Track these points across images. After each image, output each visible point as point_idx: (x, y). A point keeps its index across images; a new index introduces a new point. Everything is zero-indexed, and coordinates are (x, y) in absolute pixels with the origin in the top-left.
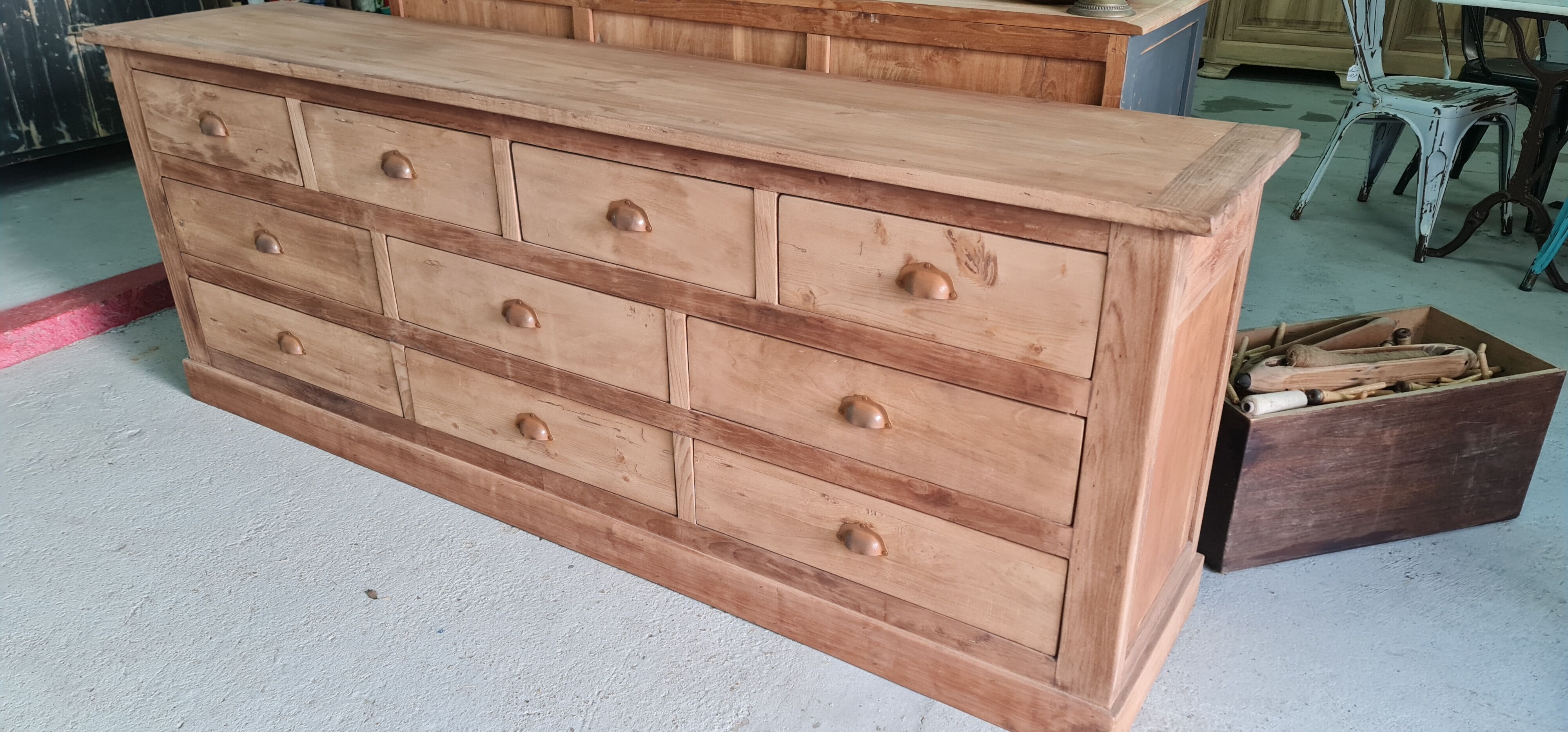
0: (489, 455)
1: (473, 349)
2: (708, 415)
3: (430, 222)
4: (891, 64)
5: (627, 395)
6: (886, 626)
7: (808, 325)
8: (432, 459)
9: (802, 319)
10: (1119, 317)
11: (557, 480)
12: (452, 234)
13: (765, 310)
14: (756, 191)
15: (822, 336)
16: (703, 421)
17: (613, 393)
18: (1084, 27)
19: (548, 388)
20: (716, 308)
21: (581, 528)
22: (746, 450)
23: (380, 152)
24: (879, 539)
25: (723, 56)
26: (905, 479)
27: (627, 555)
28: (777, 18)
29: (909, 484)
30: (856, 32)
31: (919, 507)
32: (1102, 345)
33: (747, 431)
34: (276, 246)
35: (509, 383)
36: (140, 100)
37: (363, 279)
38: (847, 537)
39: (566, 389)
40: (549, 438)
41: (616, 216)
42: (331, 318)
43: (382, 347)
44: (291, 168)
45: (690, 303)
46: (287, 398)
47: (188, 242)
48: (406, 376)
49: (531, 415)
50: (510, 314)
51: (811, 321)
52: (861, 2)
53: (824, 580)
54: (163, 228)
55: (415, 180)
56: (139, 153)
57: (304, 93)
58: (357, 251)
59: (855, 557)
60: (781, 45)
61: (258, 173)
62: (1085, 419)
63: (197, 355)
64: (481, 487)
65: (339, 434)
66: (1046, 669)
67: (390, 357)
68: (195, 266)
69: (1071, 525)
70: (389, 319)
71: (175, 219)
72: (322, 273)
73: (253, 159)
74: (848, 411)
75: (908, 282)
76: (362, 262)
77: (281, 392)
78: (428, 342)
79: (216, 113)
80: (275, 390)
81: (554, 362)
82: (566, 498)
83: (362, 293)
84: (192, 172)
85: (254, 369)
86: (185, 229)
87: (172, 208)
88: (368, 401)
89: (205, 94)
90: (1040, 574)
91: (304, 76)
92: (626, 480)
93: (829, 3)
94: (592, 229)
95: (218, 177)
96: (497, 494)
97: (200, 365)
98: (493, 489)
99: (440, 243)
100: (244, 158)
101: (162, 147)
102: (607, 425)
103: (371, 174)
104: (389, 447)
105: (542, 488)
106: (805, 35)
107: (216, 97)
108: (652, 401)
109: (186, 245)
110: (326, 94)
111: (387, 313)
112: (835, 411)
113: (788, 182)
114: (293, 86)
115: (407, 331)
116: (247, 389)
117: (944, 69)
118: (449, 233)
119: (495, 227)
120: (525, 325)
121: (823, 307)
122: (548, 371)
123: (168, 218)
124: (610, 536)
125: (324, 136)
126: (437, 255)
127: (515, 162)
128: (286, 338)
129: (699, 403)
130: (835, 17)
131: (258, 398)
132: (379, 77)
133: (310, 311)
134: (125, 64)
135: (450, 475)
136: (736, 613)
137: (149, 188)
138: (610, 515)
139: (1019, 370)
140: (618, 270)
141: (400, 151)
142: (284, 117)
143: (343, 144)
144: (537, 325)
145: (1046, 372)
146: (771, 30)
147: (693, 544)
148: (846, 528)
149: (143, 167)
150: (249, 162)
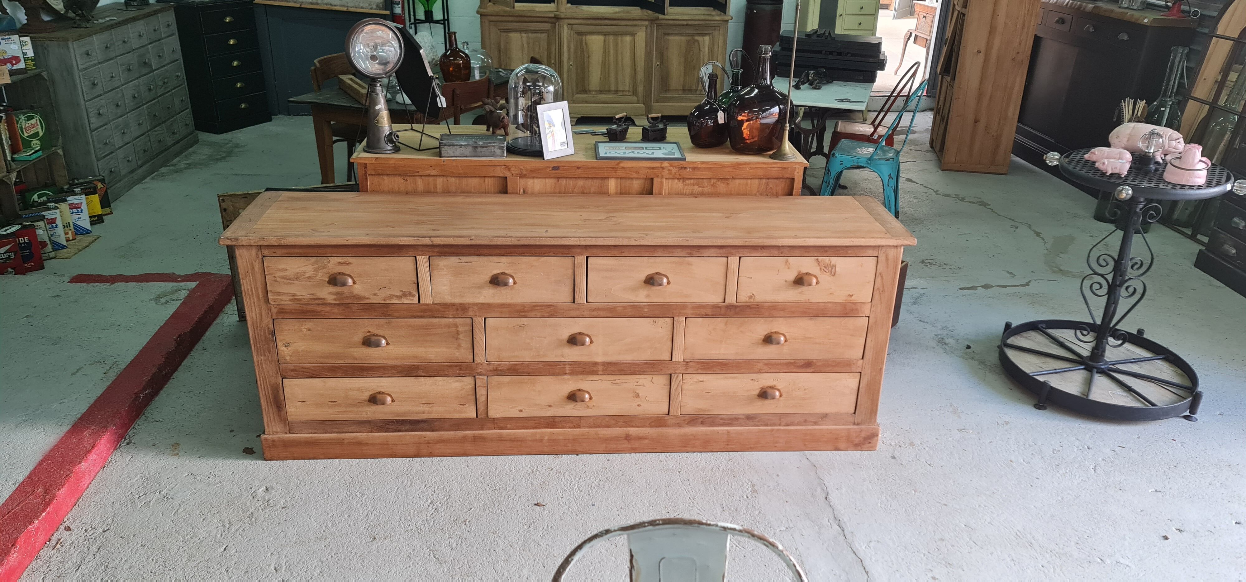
0: (542, 420)
1: (542, 365)
2: (692, 361)
3: (523, 304)
4: (696, 187)
5: (646, 363)
6: (782, 428)
7: (751, 308)
8: (500, 435)
9: (749, 306)
10: (882, 277)
11: (591, 420)
12: (539, 308)
13: (730, 307)
14: (729, 258)
15: (759, 311)
16: (691, 364)
17: (635, 365)
18: (785, 166)
19: (594, 373)
20: (703, 312)
21: (607, 440)
22: (714, 371)
23: (491, 275)
24: (779, 390)
25: (603, 192)
26: (793, 361)
27: (637, 444)
28: (637, 172)
29: (795, 362)
30: (680, 175)
31: (797, 371)
32: (875, 289)
33: (715, 362)
34: (384, 341)
35: (566, 377)
36: (267, 275)
37: (459, 345)
38: (764, 394)
39: (606, 370)
40: (591, 399)
41: (650, 281)
42: (425, 375)
43: (469, 381)
44: (410, 294)
45: (689, 312)
46: (370, 434)
47: (291, 356)
48: (485, 393)
49: (579, 390)
50: (574, 340)
51: (755, 306)
52: (682, 162)
53: (750, 418)
54: (264, 352)
55: (515, 285)
56: (253, 307)
57: (434, 252)
58: (458, 331)
59: (767, 402)
60: (637, 184)
61: (378, 302)
62: (869, 317)
63: (275, 430)
64: (536, 440)
65: (419, 443)
66: (851, 419)
67: (473, 385)
68: (292, 370)
69: (863, 358)
70: (478, 364)
71: (280, 344)
72: (424, 349)
73: (375, 295)
74: (768, 340)
75: (799, 281)
76: (461, 336)
77: (363, 432)
78: (508, 369)
79: (346, 273)
80: (357, 432)
81: (600, 359)
82: (596, 427)
83: (457, 354)
84: (309, 311)
85: (337, 424)
86: (289, 348)
87: (279, 337)
88: (447, 416)
89: (339, 263)
90: (850, 382)
91: (442, 243)
92: (639, 406)
93: (666, 164)
94: (634, 289)
95: (336, 310)
96: (549, 440)
97: (280, 436)
98: (546, 438)
99: (529, 314)
100: (366, 295)
101: (281, 300)
102: (630, 381)
103: (481, 287)
104: (465, 438)
105: (580, 428)
106: (652, 179)
107: (349, 264)
108: (661, 362)
109: (288, 358)
110: (453, 250)
111: (477, 360)
112: (761, 341)
113: (745, 252)
114: (425, 249)
115: (491, 367)
116: (330, 439)
117: (722, 187)
118: (536, 308)
119: (570, 299)
120: (583, 344)
121: (759, 298)
122: (595, 364)
123: (272, 344)
124: (628, 438)
125: (446, 272)
126: (524, 321)
127: (589, 265)
128: (379, 396)
129: (688, 357)
130: (669, 170)
131: (340, 442)
132: (502, 237)
133: (406, 374)
134: (257, 254)
135: (513, 440)
136: (702, 450)
137: (257, 329)
138: (626, 427)
139: (844, 305)
140: (648, 305)
141: (506, 272)
142: (412, 267)
143: (461, 274)
144: (591, 342)
145: (855, 303)
146: (632, 178)
147: (679, 425)
148: (763, 391)
149: (254, 316)
150: (371, 297)
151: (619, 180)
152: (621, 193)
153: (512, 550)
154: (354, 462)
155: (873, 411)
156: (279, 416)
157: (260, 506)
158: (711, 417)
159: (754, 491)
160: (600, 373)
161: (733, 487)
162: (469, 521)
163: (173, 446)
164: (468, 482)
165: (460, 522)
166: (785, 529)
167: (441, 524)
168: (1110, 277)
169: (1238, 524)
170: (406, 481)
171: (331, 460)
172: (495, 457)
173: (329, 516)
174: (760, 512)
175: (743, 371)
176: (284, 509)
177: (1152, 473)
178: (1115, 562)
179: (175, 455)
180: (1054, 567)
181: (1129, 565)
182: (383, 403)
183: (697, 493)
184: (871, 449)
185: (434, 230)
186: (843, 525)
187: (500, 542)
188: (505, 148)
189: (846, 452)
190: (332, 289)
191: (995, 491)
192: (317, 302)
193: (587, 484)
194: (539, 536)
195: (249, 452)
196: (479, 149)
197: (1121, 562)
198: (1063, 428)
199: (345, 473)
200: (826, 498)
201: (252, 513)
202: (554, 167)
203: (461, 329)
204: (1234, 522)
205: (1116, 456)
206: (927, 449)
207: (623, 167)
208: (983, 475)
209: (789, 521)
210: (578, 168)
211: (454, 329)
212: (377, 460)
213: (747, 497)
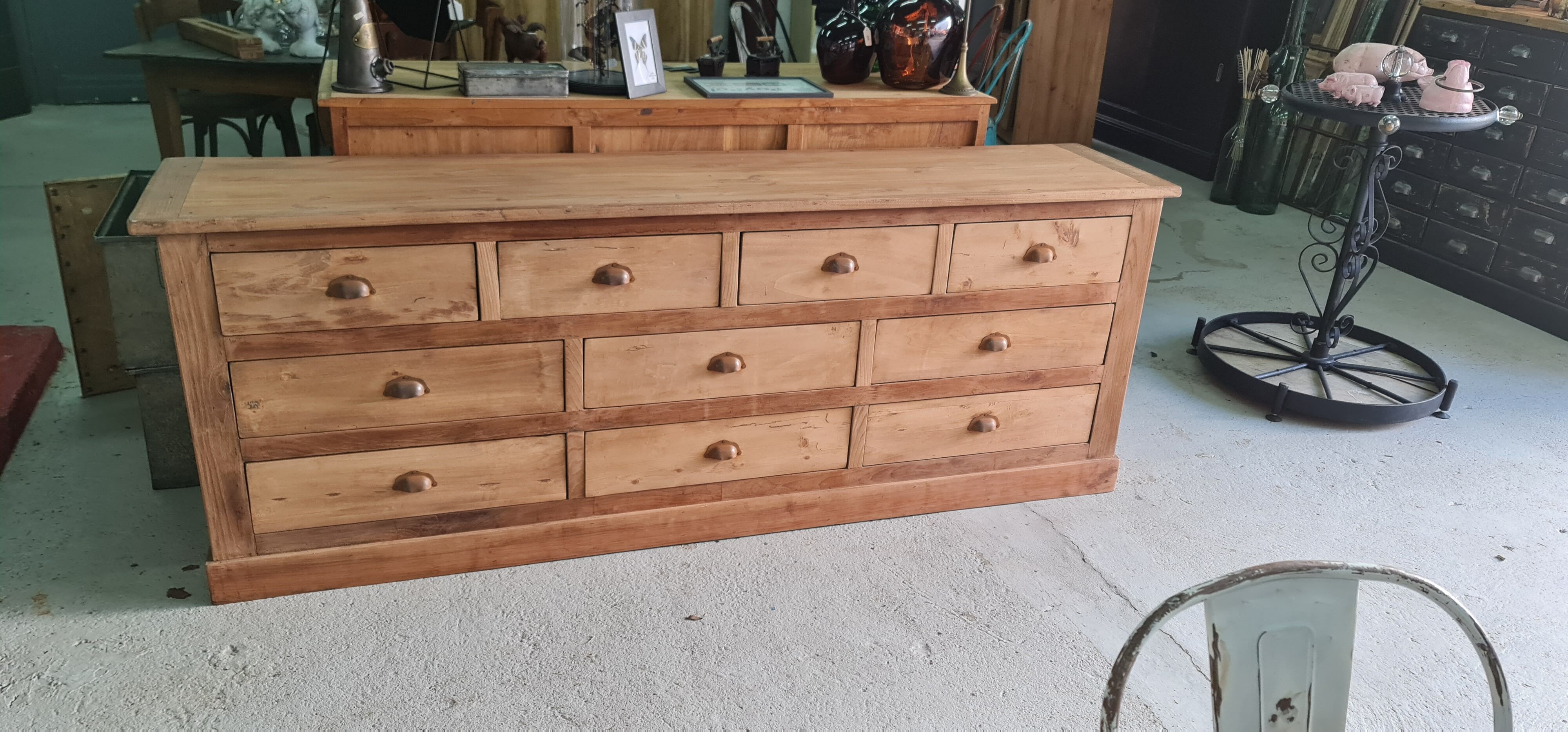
0: (665, 493)
1: (670, 408)
2: (882, 384)
3: (643, 314)
4: (845, 138)
5: (820, 393)
6: (998, 472)
7: (965, 300)
8: (604, 522)
9: (963, 297)
10: (1135, 245)
11: (737, 486)
12: (667, 318)
13: (939, 300)
14: (941, 226)
15: (974, 304)
16: (883, 389)
17: (807, 396)
18: (966, 103)
19: (745, 414)
20: (901, 309)
21: (760, 514)
22: (912, 397)
23: (594, 268)
24: (995, 418)
25: (715, 147)
26: (1015, 374)
27: (803, 516)
28: (766, 116)
29: (1018, 376)
30: (824, 120)
31: (1021, 388)
32: (1126, 262)
33: (912, 384)
34: (420, 388)
35: (704, 423)
36: (218, 285)
37: (543, 386)
38: (976, 427)
39: (762, 408)
40: (739, 454)
41: (831, 266)
42: (487, 437)
43: (556, 442)
44: (465, 306)
45: (882, 311)
46: (395, 542)
47: (260, 423)
48: (581, 458)
49: (723, 442)
50: (717, 366)
51: (969, 297)
52: (827, 100)
53: (956, 463)
54: (212, 421)
55: (632, 283)
56: (192, 344)
57: (504, 234)
58: (541, 363)
59: (980, 436)
60: (763, 135)
61: (411, 322)
62: (1115, 304)
63: (230, 552)
64: (657, 525)
65: (476, 549)
66: (1084, 451)
67: (562, 449)
68: (262, 448)
69: (1104, 364)
70: (571, 413)
71: (240, 404)
72: (484, 397)
73: (407, 310)
74: (987, 345)
75: (1032, 256)
76: (546, 371)
77: (384, 540)
78: (617, 419)
79: (360, 276)
80: (374, 541)
81: (754, 390)
82: (744, 497)
83: (539, 399)
84: (293, 345)
85: (339, 531)
86: (258, 411)
87: (240, 392)
88: (521, 500)
89: (347, 259)
90: (1085, 398)
91: (520, 218)
92: (807, 458)
93: (805, 103)
94: (806, 281)
95: (340, 340)
96: (676, 523)
97: (240, 560)
98: (673, 519)
99: (652, 329)
100: (391, 311)
101: (244, 328)
102: (795, 422)
103: (578, 289)
104: (548, 533)
105: (720, 500)
106: (786, 127)
107: (364, 260)
108: (840, 390)
109: (255, 428)
110: (536, 230)
111: (571, 407)
112: (976, 349)
113: (962, 216)
114: (490, 230)
115: (592, 417)
116: (331, 557)
117: (880, 136)
118: (663, 318)
119: (712, 301)
120: (732, 370)
121: (976, 286)
122: (748, 399)
123: (227, 406)
124: (790, 508)
125: (523, 268)
126: (645, 340)
127: (743, 247)
128: (412, 479)
129: (878, 379)
130: (810, 112)
131: (347, 560)
132: (616, 205)
133: (456, 439)
134: (199, 249)
135: (624, 528)
136: (890, 515)
137: (199, 381)
138: (787, 492)
139: (1085, 288)
140: (826, 304)
141: (619, 263)
142: (469, 260)
143: (548, 269)
144: (743, 366)
145: (1099, 285)
146: (756, 126)
147: (861, 482)
148: (975, 420)
149: (194, 359)
150: (400, 314)
151: (738, 129)
152: (740, 149)
153: (682, 689)
154: (372, 589)
155: (1112, 438)
156: (239, 527)
157: (233, 678)
158: (904, 466)
159: (985, 563)
160: (754, 413)
161: (955, 561)
162: (596, 656)
163: (35, 600)
164: (569, 599)
165: (582, 660)
166: (1051, 608)
167: (554, 666)
168: (1338, 247)
169: (1564, 532)
170: (469, 609)
171: (331, 591)
172: (595, 558)
173: (362, 677)
174: (1007, 590)
175: (950, 394)
176: (277, 678)
177: (1439, 483)
178: (1463, 596)
179: (44, 613)
180: (1401, 612)
181: (1481, 597)
182: (419, 489)
183: (911, 575)
184: (1108, 490)
185: (499, 200)
186: (1123, 593)
187: (658, 681)
188: (567, 81)
189: (1077, 497)
190: (334, 305)
191: (1281, 526)
192: (308, 328)
193: (750, 581)
194: (713, 664)
195: (178, 595)
196: (527, 83)
197: (1470, 594)
198: (1313, 441)
199: (362, 608)
200: (1083, 560)
201: (222, 691)
202: (644, 110)
203: (545, 359)
204: (1558, 531)
205: (1388, 467)
206: (1173, 483)
207: (745, 109)
208: (1256, 508)
209: (1052, 596)
210: (680, 111)
211: (534, 361)
212: (408, 582)
213: (981, 572)
